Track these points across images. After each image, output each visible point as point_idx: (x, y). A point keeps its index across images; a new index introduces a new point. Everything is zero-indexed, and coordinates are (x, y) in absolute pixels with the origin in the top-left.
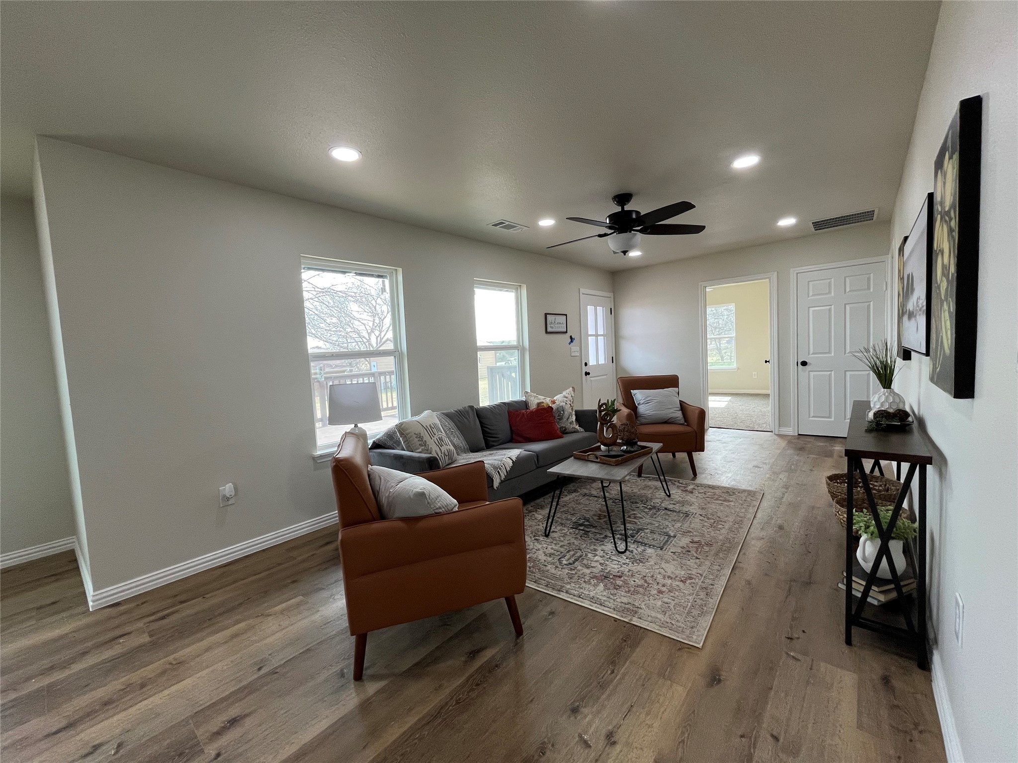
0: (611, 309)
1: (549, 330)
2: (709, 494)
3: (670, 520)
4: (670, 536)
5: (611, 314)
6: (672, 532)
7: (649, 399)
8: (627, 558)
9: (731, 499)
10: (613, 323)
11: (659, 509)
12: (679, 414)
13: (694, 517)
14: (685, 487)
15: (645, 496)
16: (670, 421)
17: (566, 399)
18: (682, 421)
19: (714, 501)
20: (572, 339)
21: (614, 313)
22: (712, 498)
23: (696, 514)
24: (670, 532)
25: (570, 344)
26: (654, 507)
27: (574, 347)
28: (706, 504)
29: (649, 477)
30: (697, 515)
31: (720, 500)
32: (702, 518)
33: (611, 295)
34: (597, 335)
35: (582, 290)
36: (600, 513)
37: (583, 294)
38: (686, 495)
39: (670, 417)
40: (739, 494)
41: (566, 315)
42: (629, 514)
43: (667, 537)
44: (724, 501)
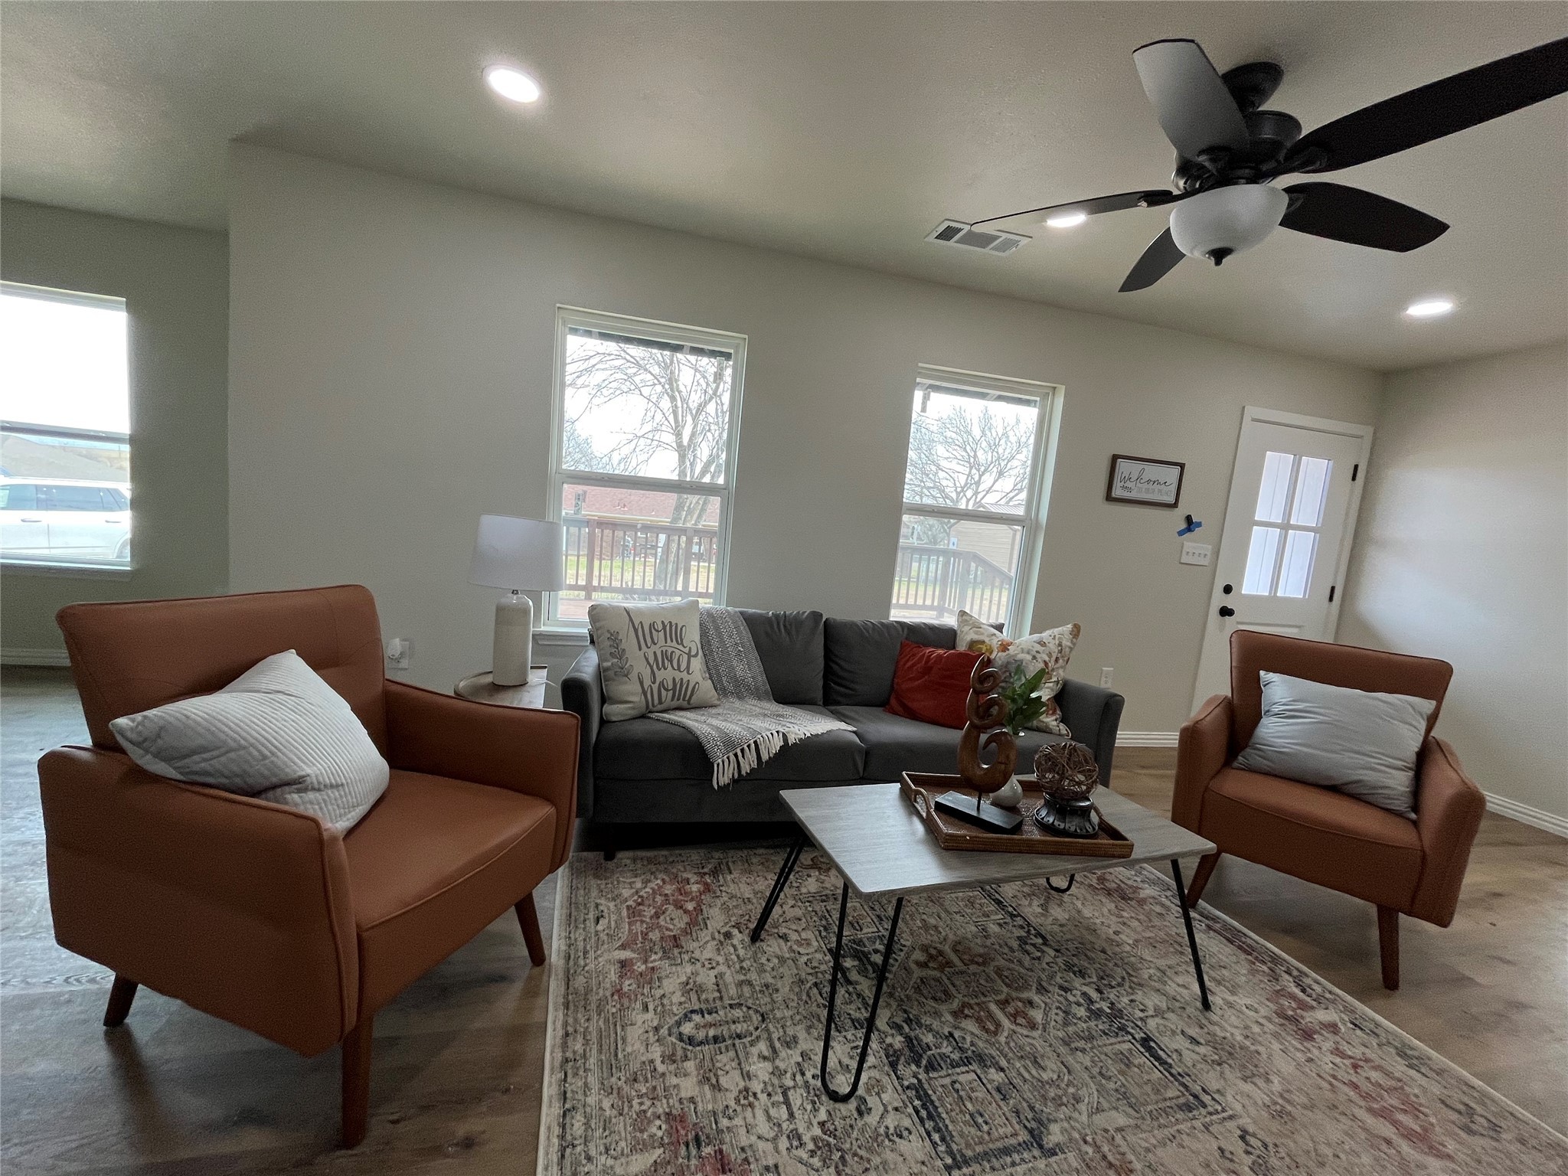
0: (1356, 467)
1: (1117, 492)
2: (1375, 1075)
3: (1111, 1085)
4: (1036, 1138)
5: (1354, 478)
6: (1063, 1131)
7: (1301, 706)
8: (822, 1124)
9: (1451, 1147)
10: (1355, 506)
11: (1123, 1028)
12: (1399, 782)
13: (1206, 1127)
14: (1303, 1006)
15: (1132, 965)
16: (1352, 789)
17: (1038, 647)
18: (1402, 804)
19: (1362, 1114)
20: (1190, 524)
21: (1366, 478)
22: (1367, 1096)
23: (1231, 1117)
24: (1054, 1128)
25: (1181, 533)
26: (1116, 1013)
27: (1195, 547)
28: (1311, 1107)
29: (1215, 919)
30: (1231, 1125)
31: (1395, 1123)
32: (1239, 1147)
33: (1367, 431)
34: (1285, 527)
35: (1251, 411)
36: (947, 949)
37: (1254, 420)
38: (1276, 1035)
39: (1356, 778)
40: (1514, 1148)
41: (1182, 466)
42: (1014, 994)
43: (1024, 1136)
44: (1409, 1135)
